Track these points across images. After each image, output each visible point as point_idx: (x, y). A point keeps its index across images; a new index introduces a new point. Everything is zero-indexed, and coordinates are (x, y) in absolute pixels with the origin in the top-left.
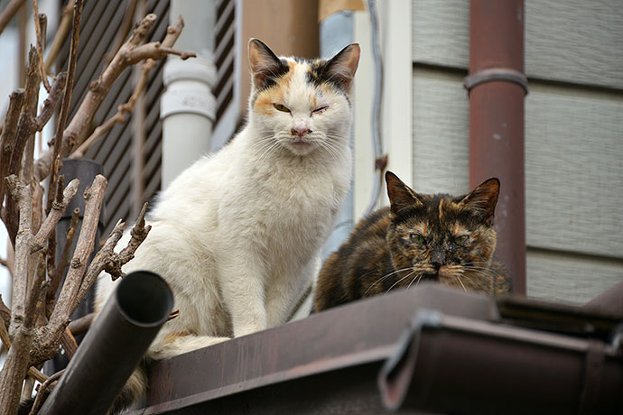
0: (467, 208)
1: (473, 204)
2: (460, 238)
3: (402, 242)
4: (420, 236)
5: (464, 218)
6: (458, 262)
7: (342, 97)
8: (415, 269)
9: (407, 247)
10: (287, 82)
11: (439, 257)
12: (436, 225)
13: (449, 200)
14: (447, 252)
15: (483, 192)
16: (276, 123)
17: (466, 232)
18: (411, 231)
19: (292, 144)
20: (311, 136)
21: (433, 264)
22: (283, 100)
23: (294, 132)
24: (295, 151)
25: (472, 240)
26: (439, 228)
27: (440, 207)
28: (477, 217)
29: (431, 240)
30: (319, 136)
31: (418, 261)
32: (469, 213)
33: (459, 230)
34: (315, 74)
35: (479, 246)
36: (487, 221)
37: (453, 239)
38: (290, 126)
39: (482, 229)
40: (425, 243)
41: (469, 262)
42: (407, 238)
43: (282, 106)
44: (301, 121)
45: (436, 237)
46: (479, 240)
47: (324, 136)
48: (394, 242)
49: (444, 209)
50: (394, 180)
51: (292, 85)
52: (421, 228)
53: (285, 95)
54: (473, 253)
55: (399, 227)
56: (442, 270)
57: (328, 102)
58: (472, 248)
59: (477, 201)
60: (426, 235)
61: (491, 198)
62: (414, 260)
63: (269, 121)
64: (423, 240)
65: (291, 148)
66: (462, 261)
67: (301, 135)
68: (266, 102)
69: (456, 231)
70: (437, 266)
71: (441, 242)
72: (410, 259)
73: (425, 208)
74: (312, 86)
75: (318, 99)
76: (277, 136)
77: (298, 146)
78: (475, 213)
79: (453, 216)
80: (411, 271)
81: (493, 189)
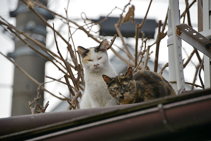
0: (126, 77)
1: (127, 75)
2: (126, 85)
3: (112, 91)
4: (116, 88)
5: (126, 80)
6: (127, 91)
7: (105, 54)
8: (117, 97)
9: (114, 91)
10: (90, 54)
11: (122, 92)
12: (119, 84)
13: (120, 77)
14: (124, 90)
15: (129, 72)
16: (90, 64)
17: (127, 83)
18: (113, 87)
19: (95, 69)
20: (99, 66)
21: (121, 94)
22: (90, 58)
23: (95, 66)
24: (96, 71)
25: (129, 85)
26: (120, 84)
27: (119, 79)
28: (129, 78)
29: (119, 88)
30: (101, 65)
31: (117, 94)
32: (127, 78)
33: (125, 83)
34: (96, 50)
35: (131, 86)
36: (132, 78)
37: (124, 86)
38: (93, 65)
39: (131, 81)
40: (118, 89)
41: (130, 90)
42: (113, 89)
43: (90, 60)
44: (96, 62)
45: (120, 87)
46: (131, 84)
47: (103, 65)
48: (110, 92)
49: (120, 79)
50: (105, 77)
51: (91, 54)
52: (116, 86)
53: (90, 57)
54: (131, 88)
55: (110, 88)
56: (124, 95)
57: (101, 56)
58: (130, 87)
59: (128, 74)
60: (117, 87)
61: (131, 72)
62: (116, 94)
63: (88, 64)
64: (117, 89)
65: (95, 70)
66: (128, 91)
67: (96, 66)
68: (86, 60)
69: (125, 84)
70: (122, 94)
71: (122, 88)
72: (115, 94)
73: (115, 80)
74: (96, 53)
75: (99, 56)
76: (91, 68)
77: (97, 69)
78: (128, 77)
79: (122, 80)
80: (116, 97)
81: (130, 70)
